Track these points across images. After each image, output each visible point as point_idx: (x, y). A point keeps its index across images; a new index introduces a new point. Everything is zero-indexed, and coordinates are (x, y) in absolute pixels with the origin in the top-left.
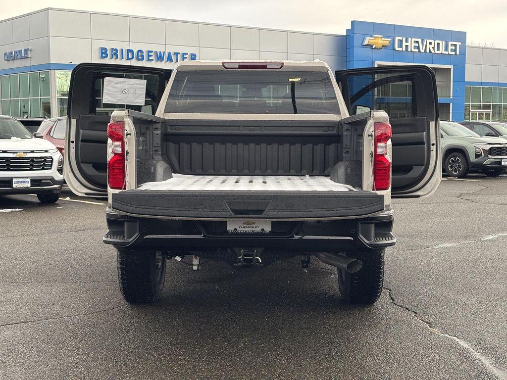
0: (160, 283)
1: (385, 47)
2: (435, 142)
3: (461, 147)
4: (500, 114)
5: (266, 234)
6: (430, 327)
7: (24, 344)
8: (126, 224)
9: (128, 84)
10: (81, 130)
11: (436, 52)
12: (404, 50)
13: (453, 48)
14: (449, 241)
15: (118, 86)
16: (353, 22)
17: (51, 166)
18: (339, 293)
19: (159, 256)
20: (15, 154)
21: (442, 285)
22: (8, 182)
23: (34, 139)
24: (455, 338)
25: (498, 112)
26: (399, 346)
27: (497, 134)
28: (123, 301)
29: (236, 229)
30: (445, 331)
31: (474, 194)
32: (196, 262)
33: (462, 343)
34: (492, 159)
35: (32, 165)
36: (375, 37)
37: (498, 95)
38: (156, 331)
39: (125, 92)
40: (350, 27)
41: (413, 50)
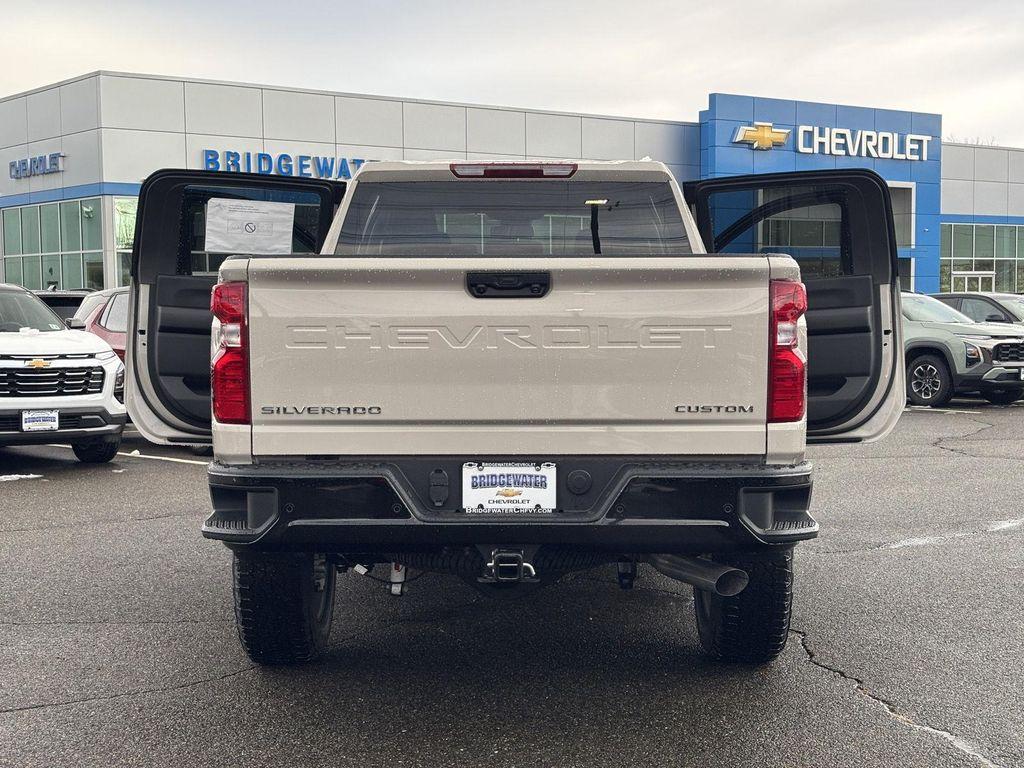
0: (322, 621)
1: (777, 145)
2: (890, 328)
3: (936, 345)
4: (1011, 279)
5: (545, 515)
6: (892, 710)
7: (35, 752)
8: (249, 496)
9: (257, 211)
10: (160, 308)
11: (882, 155)
12: (816, 151)
13: (916, 147)
14: (922, 533)
15: (237, 215)
16: (713, 97)
17: (101, 386)
18: (697, 642)
19: (319, 564)
20: (28, 363)
21: (912, 622)
22: (14, 419)
23: (67, 332)
24: (946, 734)
25: (1008, 276)
26: (829, 752)
27: (1010, 318)
28: (246, 661)
29: (481, 506)
30: (922, 720)
31: (966, 438)
32: (397, 576)
33: (960, 744)
34: (1000, 367)
35: (61, 384)
36: (757, 127)
37: (1006, 242)
38: (313, 724)
39: (249, 227)
40: (706, 107)
41: (834, 152)
